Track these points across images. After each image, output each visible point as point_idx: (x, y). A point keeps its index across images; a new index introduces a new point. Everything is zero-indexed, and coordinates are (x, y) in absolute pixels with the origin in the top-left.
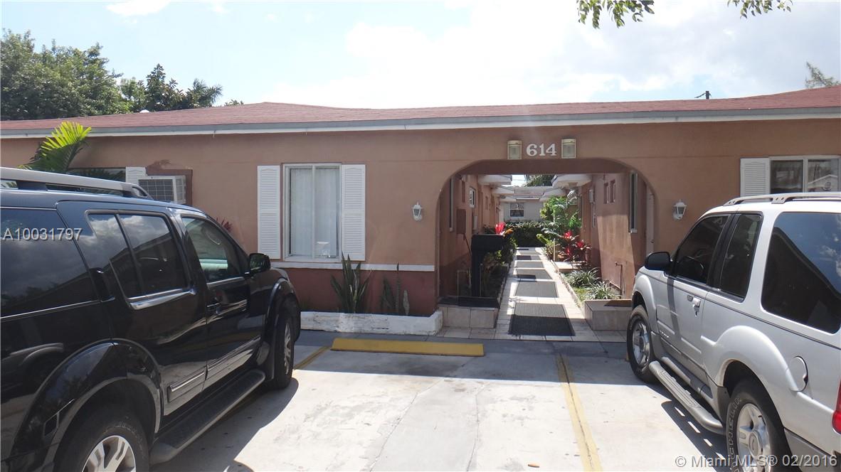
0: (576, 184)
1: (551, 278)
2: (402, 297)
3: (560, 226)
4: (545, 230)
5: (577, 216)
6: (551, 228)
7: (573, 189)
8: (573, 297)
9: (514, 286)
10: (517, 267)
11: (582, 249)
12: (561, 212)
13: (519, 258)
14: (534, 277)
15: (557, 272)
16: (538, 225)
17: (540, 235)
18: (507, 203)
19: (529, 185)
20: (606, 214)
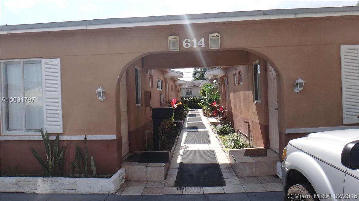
0: (217, 76)
1: (206, 129)
2: (89, 161)
3: (210, 99)
4: (202, 101)
5: (218, 93)
6: (205, 100)
7: (215, 80)
8: (220, 143)
9: (185, 135)
10: (188, 122)
11: (222, 111)
12: (210, 92)
13: (190, 115)
14: (196, 128)
15: (209, 124)
16: (199, 98)
17: (200, 103)
18: (184, 88)
19: (194, 80)
20: (235, 91)
